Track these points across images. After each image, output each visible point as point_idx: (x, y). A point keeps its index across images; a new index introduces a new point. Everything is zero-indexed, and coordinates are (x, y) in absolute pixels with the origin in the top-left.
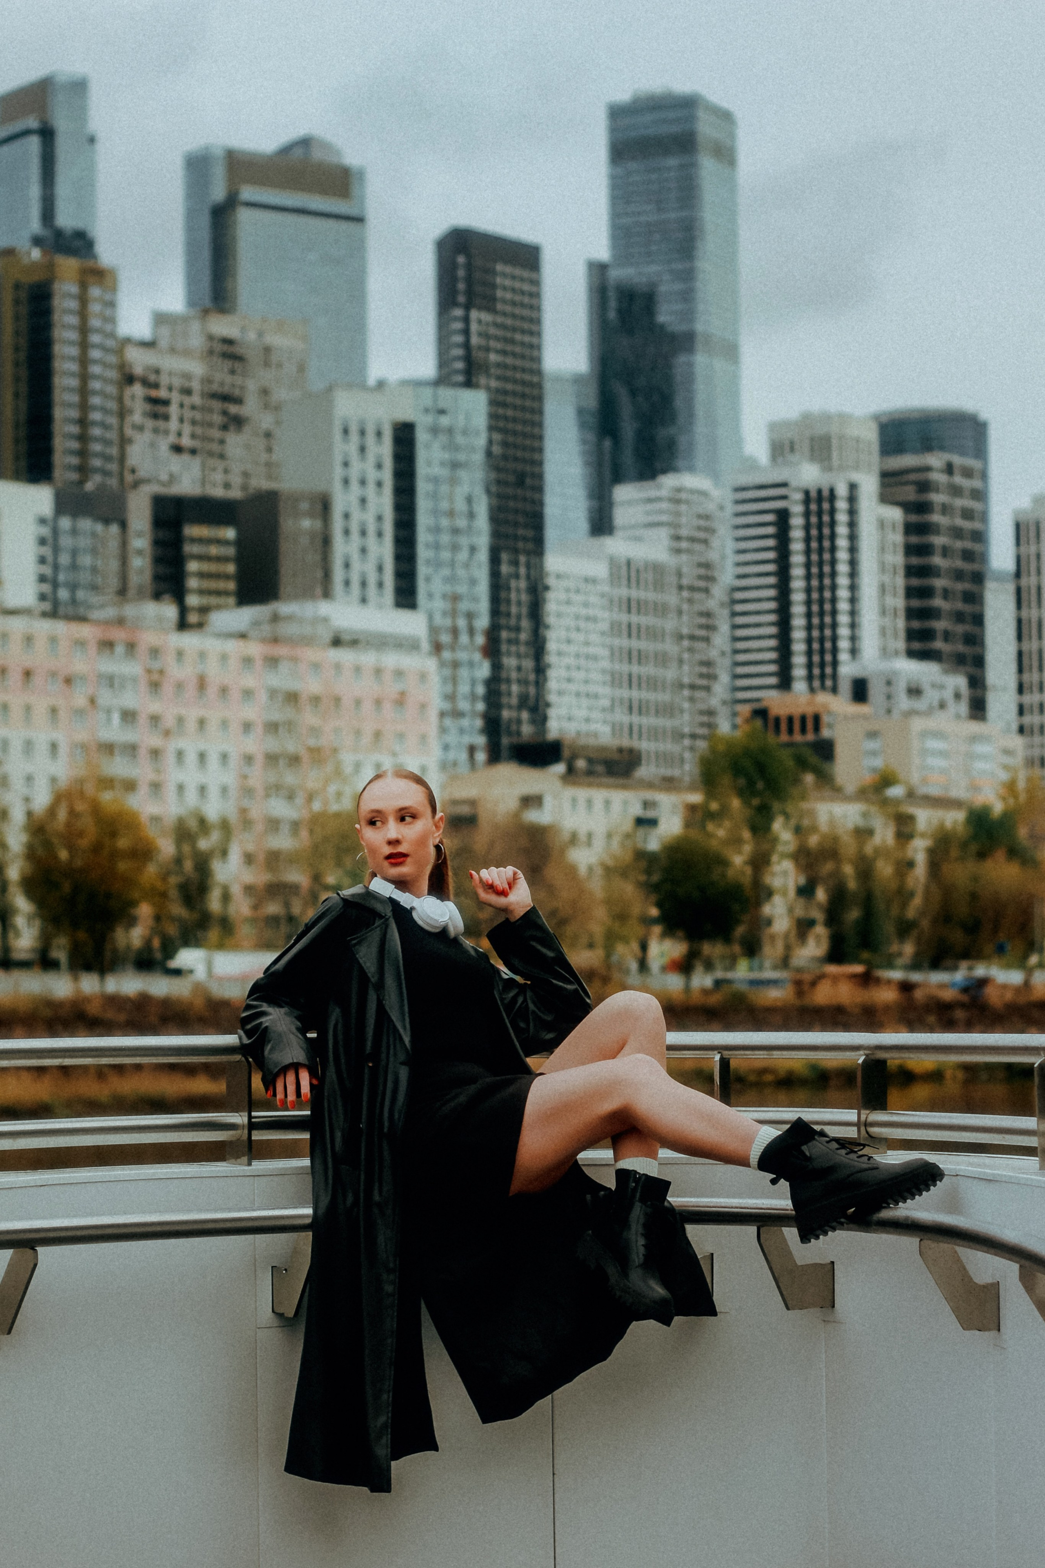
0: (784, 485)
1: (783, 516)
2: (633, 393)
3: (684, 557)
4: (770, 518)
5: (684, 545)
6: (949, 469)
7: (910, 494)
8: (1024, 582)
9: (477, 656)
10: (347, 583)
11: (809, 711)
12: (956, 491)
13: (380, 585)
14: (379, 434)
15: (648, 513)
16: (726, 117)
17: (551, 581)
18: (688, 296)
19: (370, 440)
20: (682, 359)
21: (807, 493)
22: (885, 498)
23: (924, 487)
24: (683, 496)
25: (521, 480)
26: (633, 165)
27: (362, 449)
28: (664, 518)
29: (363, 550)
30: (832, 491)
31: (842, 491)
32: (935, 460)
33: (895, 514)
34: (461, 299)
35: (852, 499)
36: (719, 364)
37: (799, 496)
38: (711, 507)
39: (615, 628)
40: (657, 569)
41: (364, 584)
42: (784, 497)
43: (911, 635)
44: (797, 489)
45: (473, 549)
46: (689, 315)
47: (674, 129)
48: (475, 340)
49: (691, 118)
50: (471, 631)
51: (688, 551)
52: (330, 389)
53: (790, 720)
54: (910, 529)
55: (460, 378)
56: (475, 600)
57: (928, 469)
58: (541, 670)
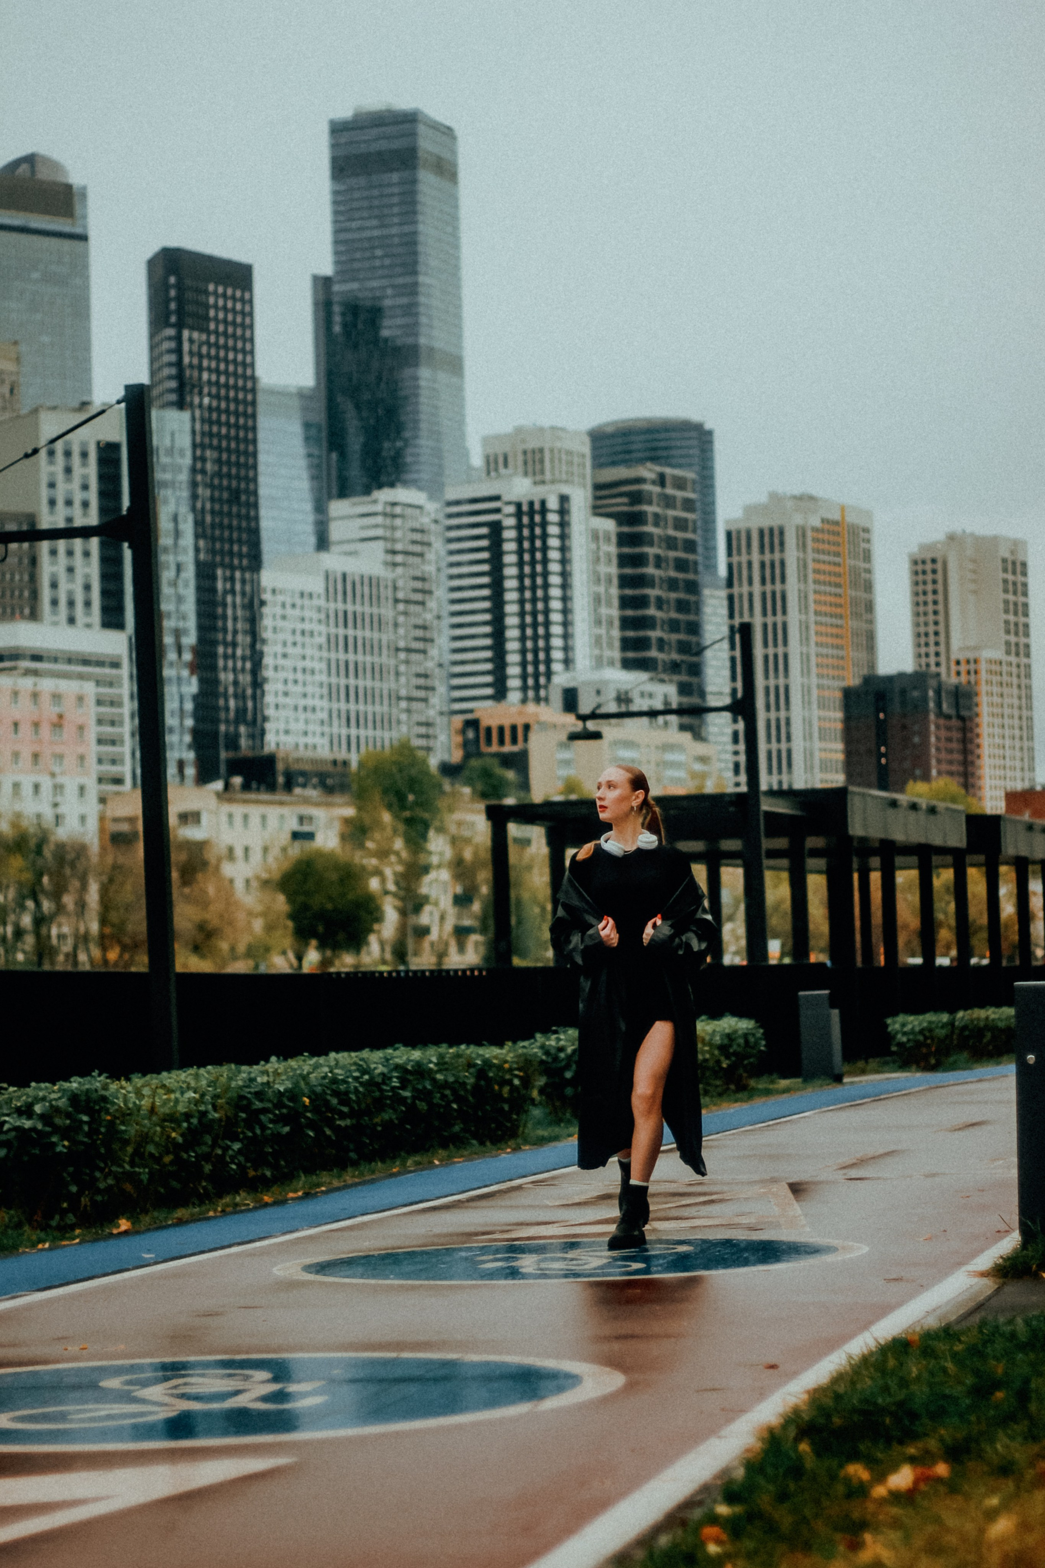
0: (497, 498)
1: (496, 528)
2: (358, 407)
3: (400, 570)
4: (484, 531)
5: (399, 558)
6: (661, 480)
7: (621, 505)
8: (736, 590)
9: (185, 673)
10: (55, 602)
11: (520, 722)
12: (668, 502)
13: (88, 604)
14: (84, 455)
15: (363, 528)
16: (448, 132)
17: (267, 596)
18: (411, 310)
19: (76, 459)
20: (407, 372)
21: (519, 505)
22: (598, 510)
23: (637, 498)
24: (398, 510)
25: (235, 496)
26: (353, 181)
27: (68, 470)
28: (379, 532)
29: (70, 570)
30: (543, 503)
31: (553, 503)
32: (648, 471)
33: (609, 525)
34: (173, 319)
35: (563, 512)
36: (443, 377)
37: (511, 509)
38: (426, 521)
39: (331, 642)
40: (373, 582)
41: (71, 603)
42: (498, 511)
43: (626, 644)
44: (509, 503)
45: (179, 568)
46: (413, 329)
47: (396, 145)
48: (186, 360)
49: (413, 134)
50: (179, 649)
51: (404, 565)
52: (35, 411)
53: (501, 729)
54: (623, 540)
55: (173, 397)
56: (184, 618)
57: (639, 480)
58: (258, 683)
